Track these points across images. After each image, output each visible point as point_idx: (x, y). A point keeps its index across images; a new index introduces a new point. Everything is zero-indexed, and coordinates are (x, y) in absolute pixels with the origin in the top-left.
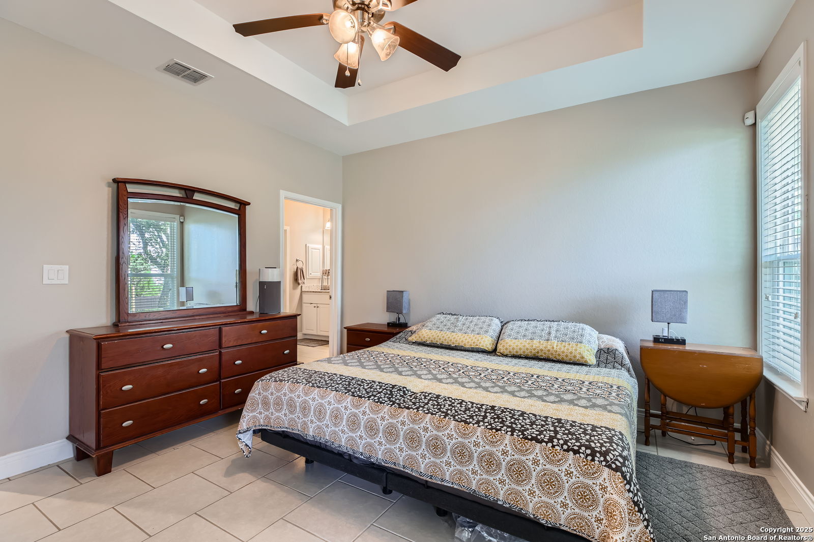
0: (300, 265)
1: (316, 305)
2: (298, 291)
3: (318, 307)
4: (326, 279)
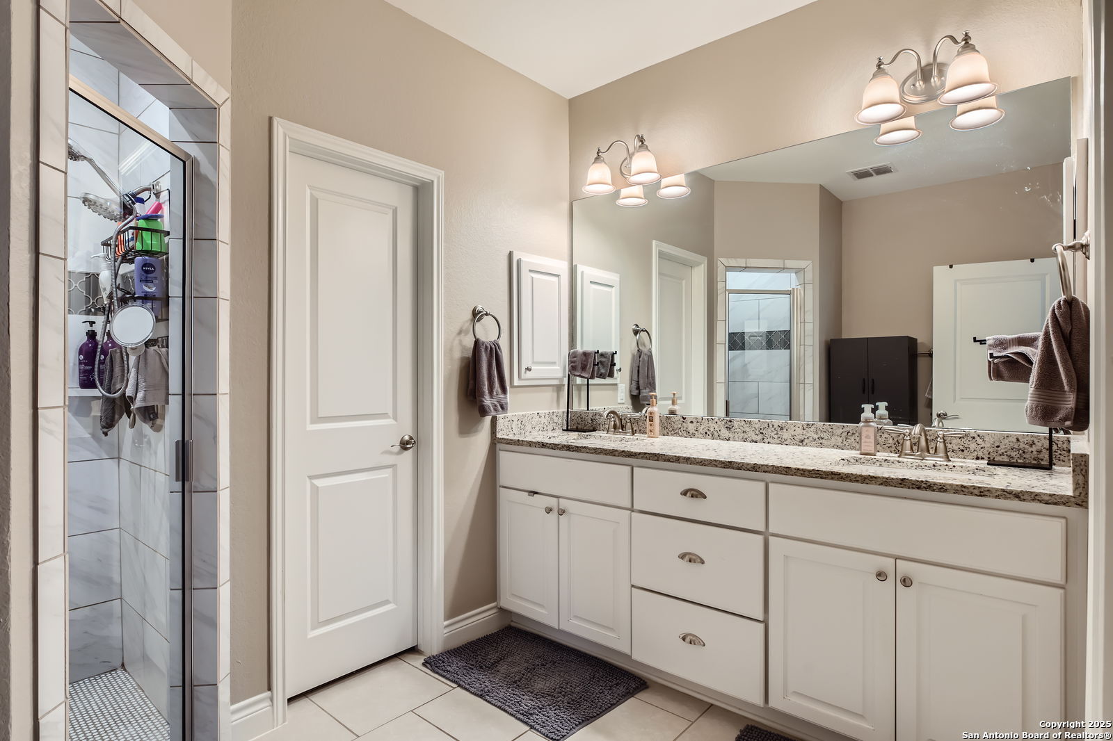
0: (487, 332)
1: (552, 502)
2: (481, 439)
3: (562, 512)
4: (579, 387)
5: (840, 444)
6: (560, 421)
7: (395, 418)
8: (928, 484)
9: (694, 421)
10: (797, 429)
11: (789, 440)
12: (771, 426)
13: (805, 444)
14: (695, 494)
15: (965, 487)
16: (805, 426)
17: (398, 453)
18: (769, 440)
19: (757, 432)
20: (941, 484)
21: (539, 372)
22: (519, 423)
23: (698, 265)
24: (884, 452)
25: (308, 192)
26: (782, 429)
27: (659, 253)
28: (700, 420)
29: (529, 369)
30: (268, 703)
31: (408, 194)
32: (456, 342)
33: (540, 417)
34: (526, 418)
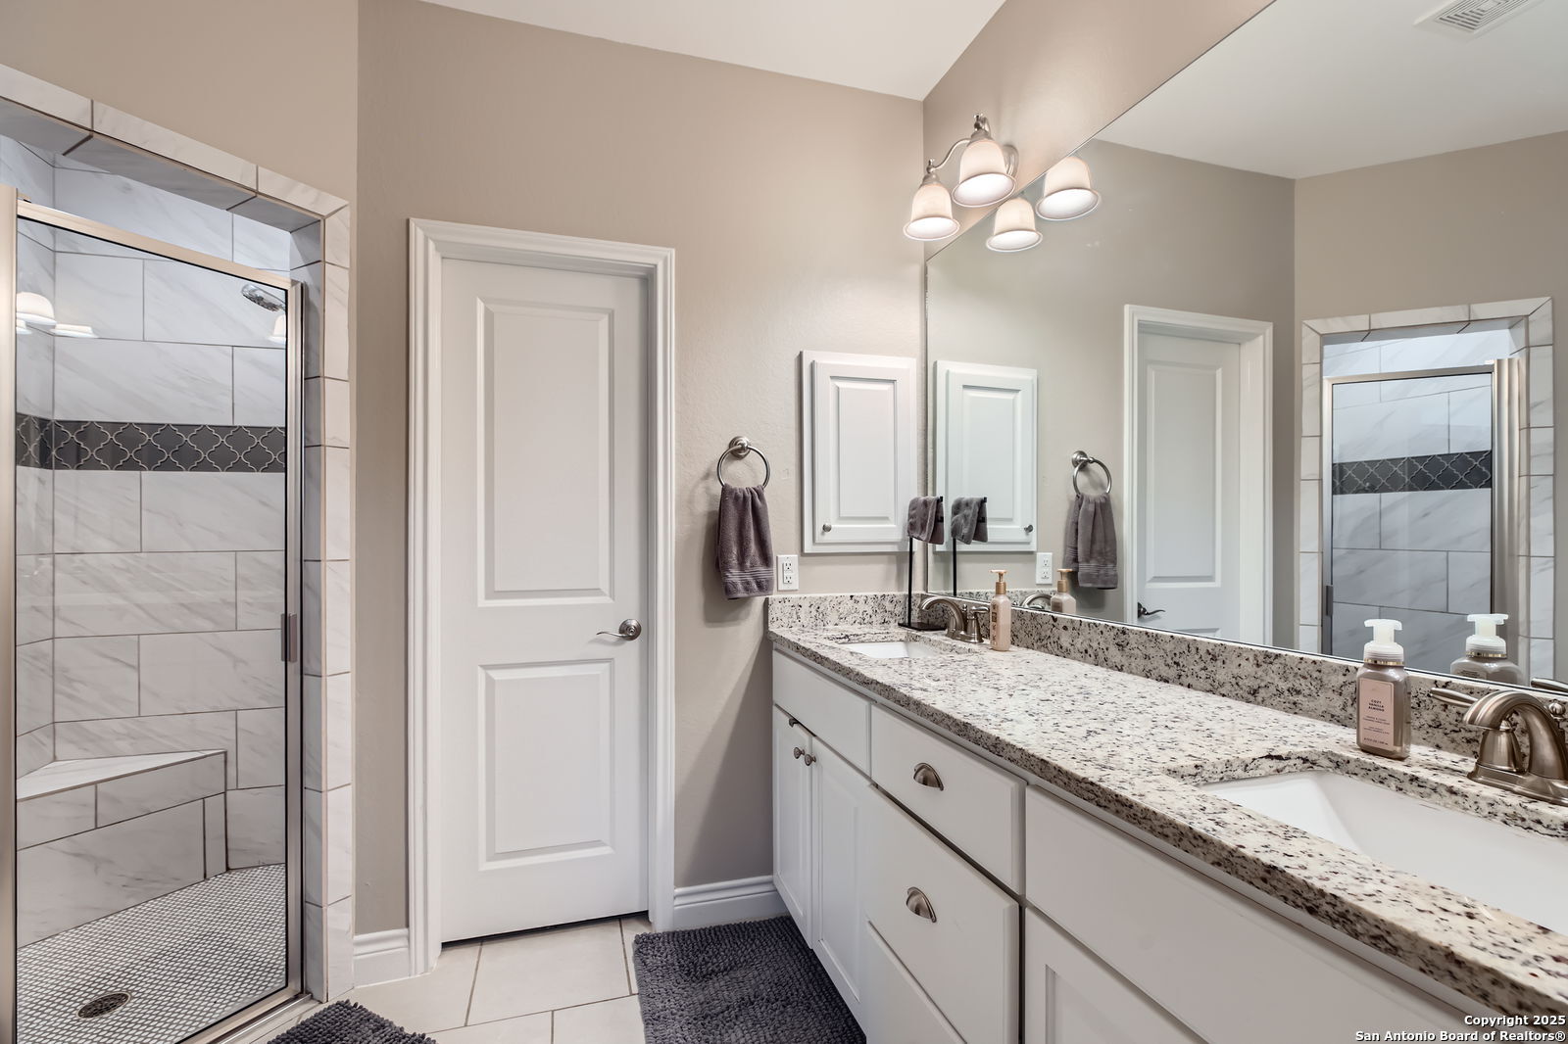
3: (809, 761)
5: (1337, 712)
6: (899, 609)
7: (612, 596)
8: (1340, 909)
9: (1069, 625)
10: (1244, 663)
11: (1228, 687)
12: (1193, 651)
13: (1260, 699)
14: (929, 778)
15: (1460, 962)
16: (1261, 659)
17: (615, 644)
18: (1190, 680)
19: (1170, 662)
20: (1379, 923)
21: (845, 532)
22: (813, 609)
23: (1249, 340)
24: (1455, 750)
25: (480, 307)
26: (1214, 659)
27: (1139, 325)
28: (1077, 626)
29: (826, 529)
30: (402, 943)
31: (634, 289)
32: (700, 490)
33: (857, 602)
34: (827, 603)
